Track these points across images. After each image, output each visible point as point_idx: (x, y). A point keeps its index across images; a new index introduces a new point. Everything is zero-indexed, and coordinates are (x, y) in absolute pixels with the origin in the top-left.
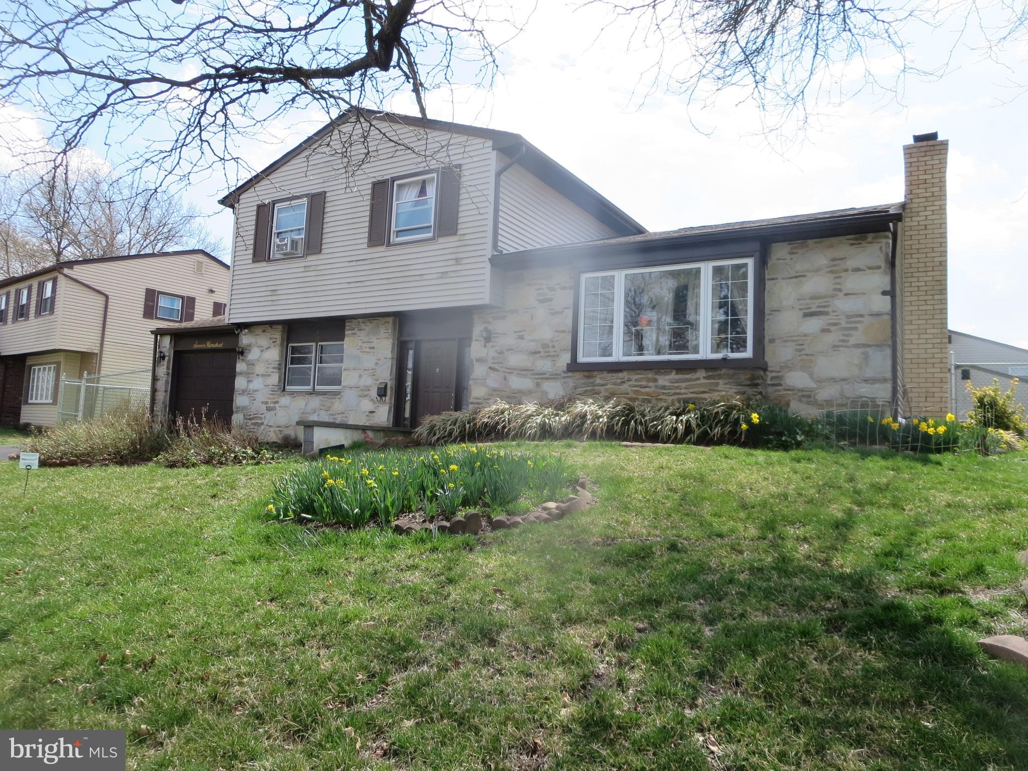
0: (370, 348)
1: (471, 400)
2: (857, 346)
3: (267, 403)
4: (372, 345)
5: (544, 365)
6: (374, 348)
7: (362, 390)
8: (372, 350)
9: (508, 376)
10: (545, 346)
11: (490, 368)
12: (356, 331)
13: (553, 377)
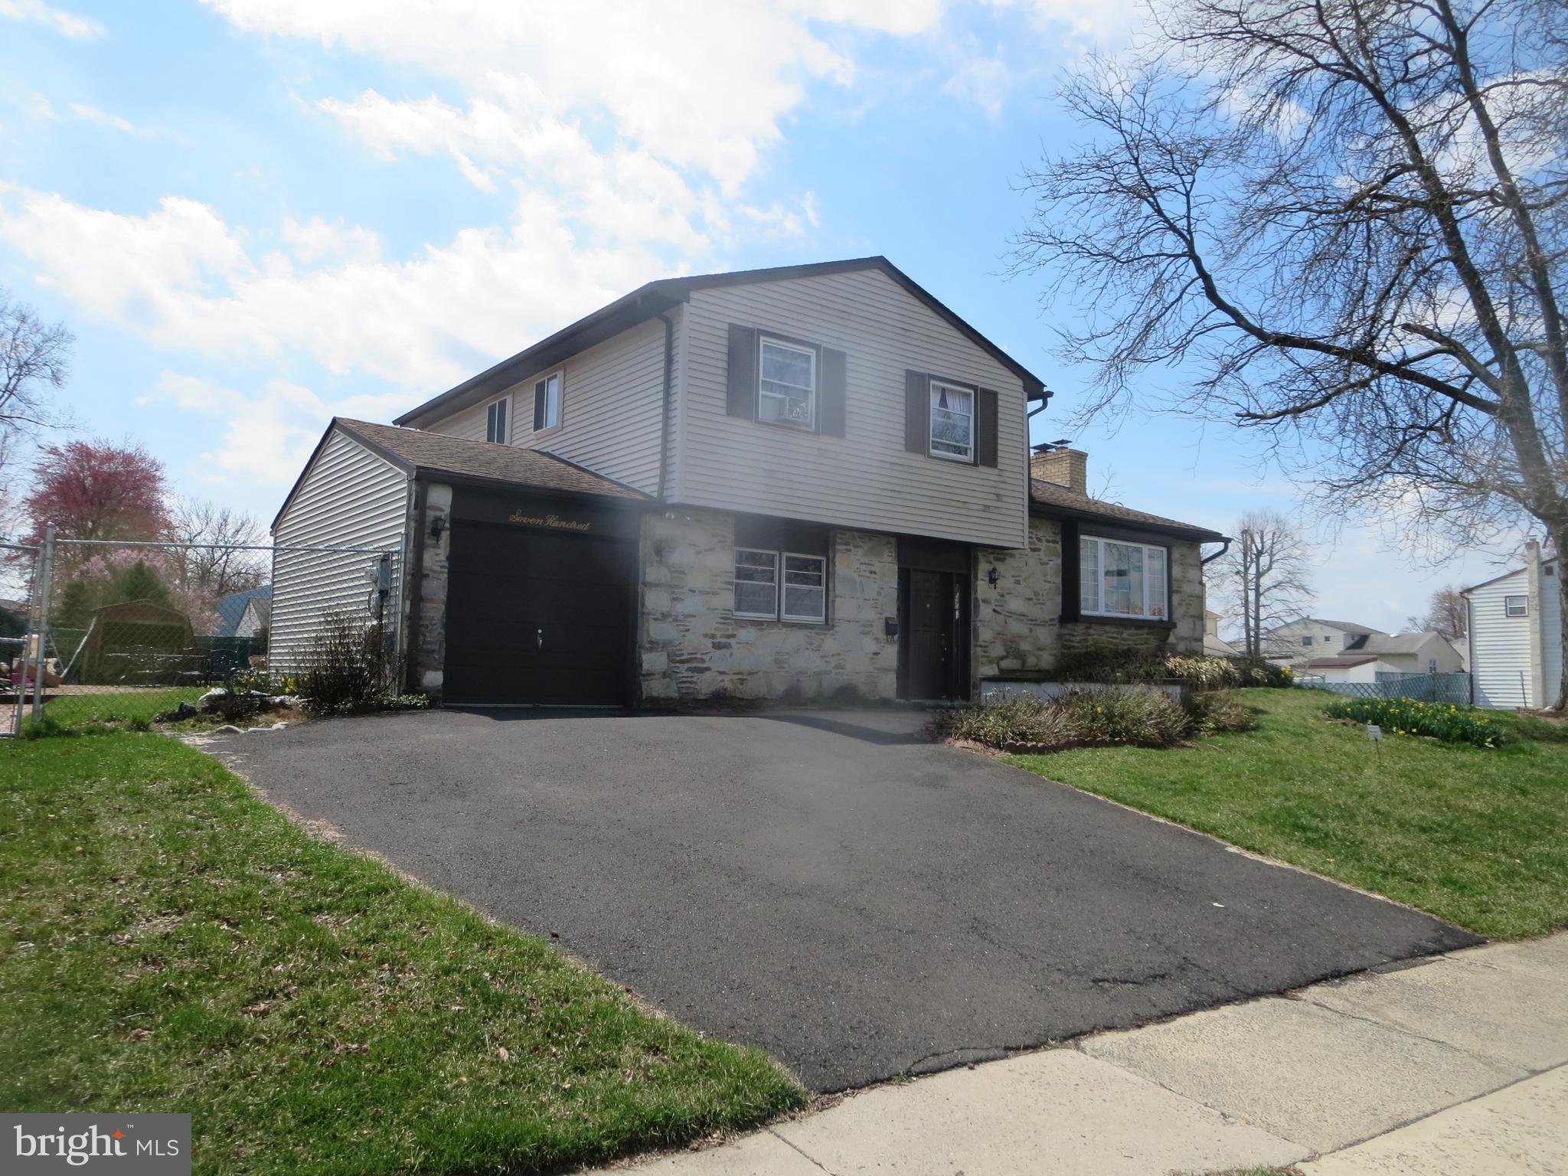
0: (871, 572)
1: (980, 643)
2: (1192, 616)
3: (713, 636)
4: (873, 569)
5: (1036, 612)
6: (875, 573)
7: (864, 625)
8: (873, 575)
9: (1008, 619)
10: (1036, 594)
11: (994, 611)
12: (851, 547)
13: (1044, 623)
